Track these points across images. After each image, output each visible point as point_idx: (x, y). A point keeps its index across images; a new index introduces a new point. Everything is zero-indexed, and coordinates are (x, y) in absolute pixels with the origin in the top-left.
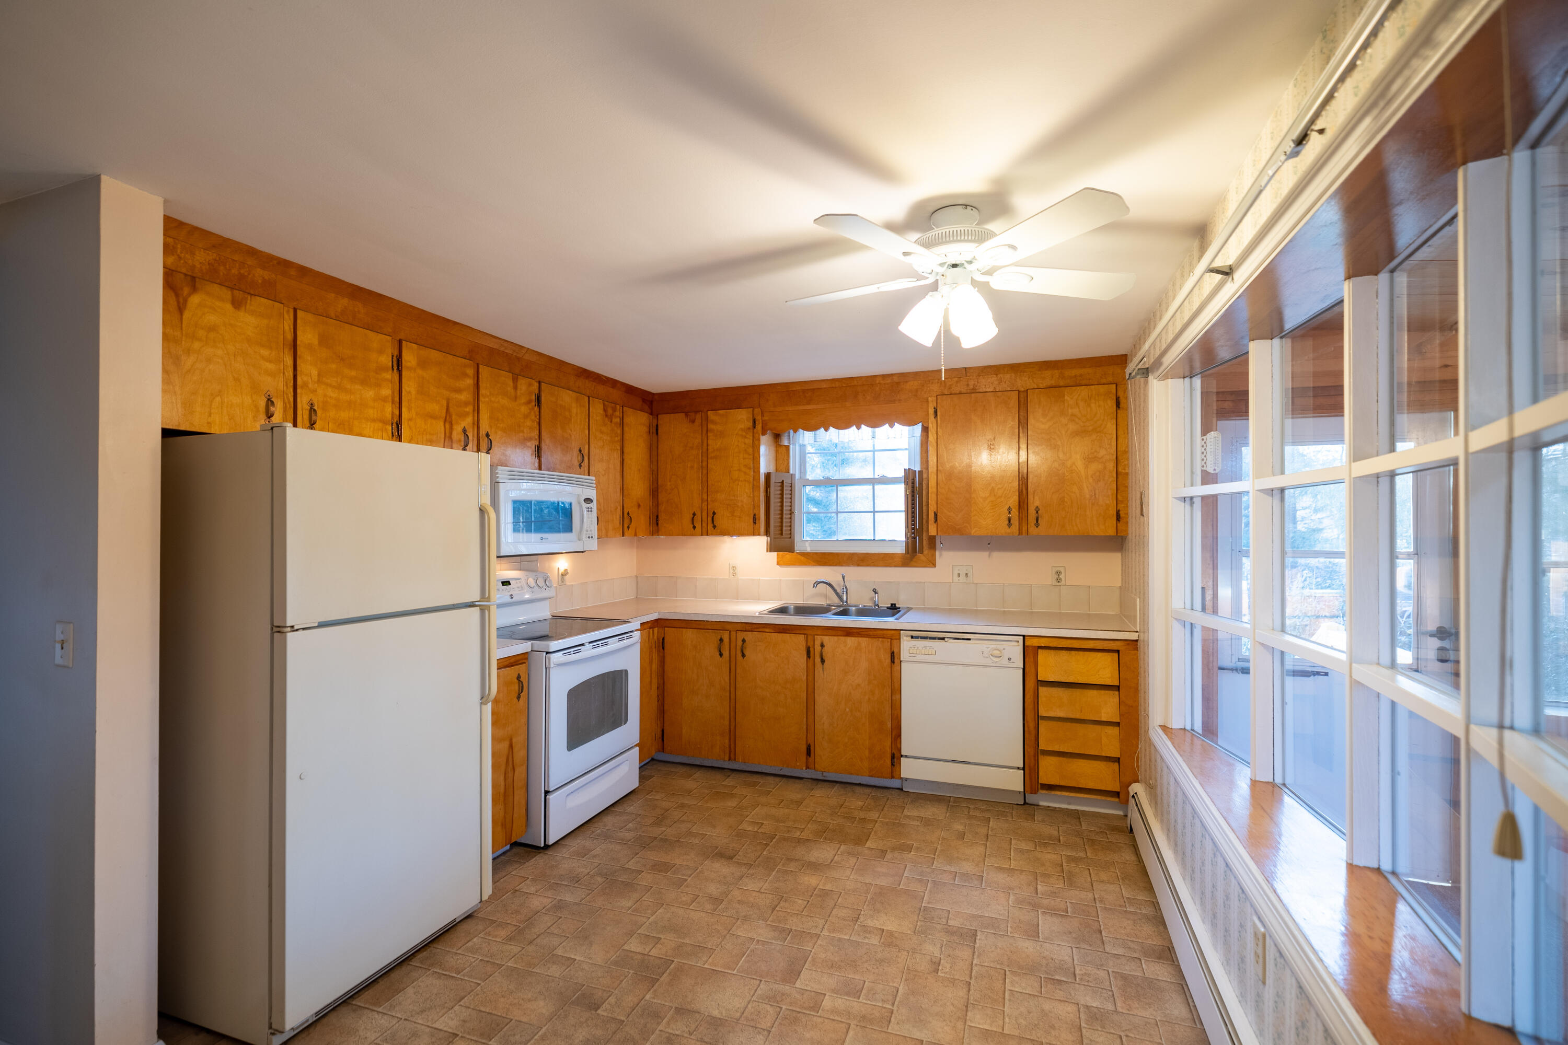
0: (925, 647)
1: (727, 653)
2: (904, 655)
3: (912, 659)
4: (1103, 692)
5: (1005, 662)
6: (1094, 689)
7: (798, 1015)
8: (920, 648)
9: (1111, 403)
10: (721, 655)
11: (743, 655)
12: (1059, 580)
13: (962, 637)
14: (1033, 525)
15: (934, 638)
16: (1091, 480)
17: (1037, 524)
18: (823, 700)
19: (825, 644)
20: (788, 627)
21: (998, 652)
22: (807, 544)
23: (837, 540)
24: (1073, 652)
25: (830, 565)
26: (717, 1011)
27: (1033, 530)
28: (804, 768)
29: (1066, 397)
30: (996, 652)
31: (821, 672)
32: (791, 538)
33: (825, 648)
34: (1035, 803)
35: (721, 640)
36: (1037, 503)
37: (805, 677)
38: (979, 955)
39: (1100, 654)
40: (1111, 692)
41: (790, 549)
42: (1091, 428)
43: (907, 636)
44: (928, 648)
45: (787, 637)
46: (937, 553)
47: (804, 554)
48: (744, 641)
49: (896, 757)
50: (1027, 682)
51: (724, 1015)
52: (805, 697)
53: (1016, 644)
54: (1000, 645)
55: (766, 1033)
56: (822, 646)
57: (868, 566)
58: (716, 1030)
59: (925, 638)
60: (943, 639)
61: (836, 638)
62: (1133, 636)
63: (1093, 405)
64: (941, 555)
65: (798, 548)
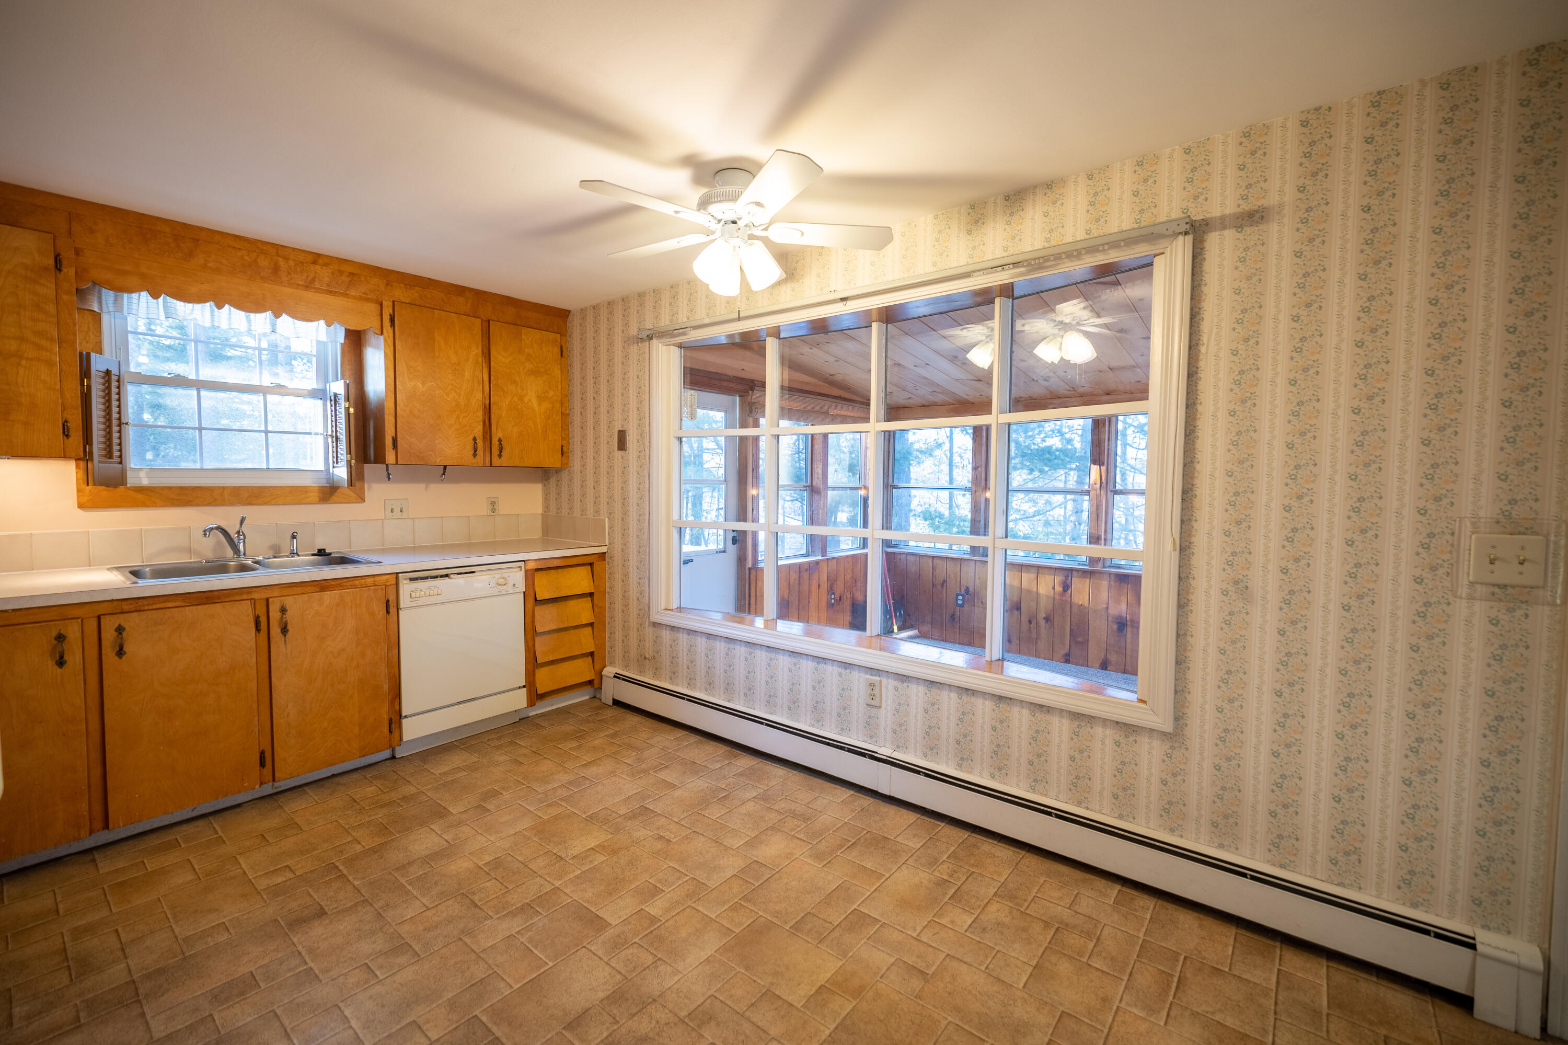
0: (430, 588)
1: (78, 657)
2: (404, 601)
3: (413, 604)
4: (580, 600)
5: (509, 588)
6: (573, 599)
7: (654, 933)
8: (424, 590)
9: (557, 350)
10: (61, 663)
11: (120, 652)
12: (493, 510)
13: (467, 571)
14: (496, 456)
15: (436, 577)
16: (543, 417)
17: (500, 456)
18: (284, 682)
19: (288, 608)
20: (216, 593)
21: (502, 580)
22: (142, 474)
23: (202, 469)
24: (560, 570)
25: (198, 505)
26: (600, 992)
27: (496, 461)
28: (257, 786)
29: (523, 337)
30: (502, 581)
31: (282, 645)
32: (121, 463)
33: (288, 613)
34: (525, 716)
35: (60, 638)
36: (500, 435)
37: (254, 660)
38: (671, 816)
39: (578, 569)
40: (585, 599)
41: (116, 481)
42: (542, 370)
43: (405, 579)
44: (433, 589)
45: (217, 608)
46: (366, 486)
47: (141, 490)
48: (120, 630)
49: (395, 720)
50: (526, 605)
51: (610, 988)
52: (255, 689)
53: (518, 569)
54: (505, 574)
55: (659, 963)
56: (283, 610)
57: (265, 504)
58: (627, 1000)
59: (426, 578)
60: (447, 576)
61: (305, 597)
62: (604, 549)
63: (544, 349)
64: (370, 488)
65: (131, 481)
